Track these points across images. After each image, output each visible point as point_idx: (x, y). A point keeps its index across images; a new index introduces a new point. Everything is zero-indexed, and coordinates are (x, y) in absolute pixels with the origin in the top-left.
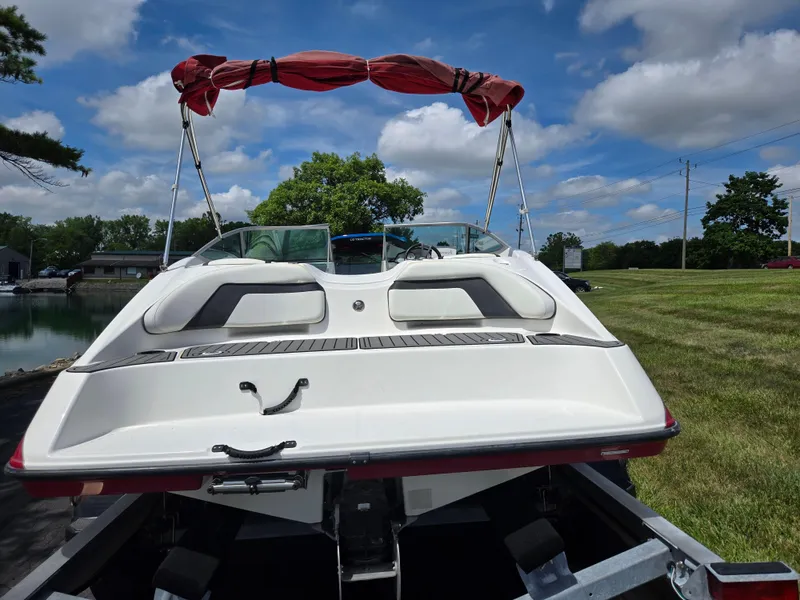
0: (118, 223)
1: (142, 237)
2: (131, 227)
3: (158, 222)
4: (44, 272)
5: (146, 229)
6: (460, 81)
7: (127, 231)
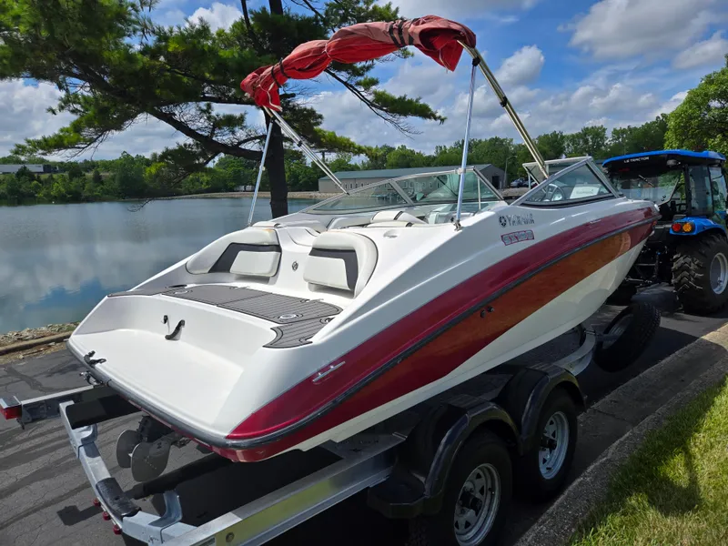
0: (578, 136)
1: (599, 146)
2: (589, 138)
3: (615, 130)
4: (514, 183)
5: (603, 138)
6: (396, 35)
7: (586, 142)
